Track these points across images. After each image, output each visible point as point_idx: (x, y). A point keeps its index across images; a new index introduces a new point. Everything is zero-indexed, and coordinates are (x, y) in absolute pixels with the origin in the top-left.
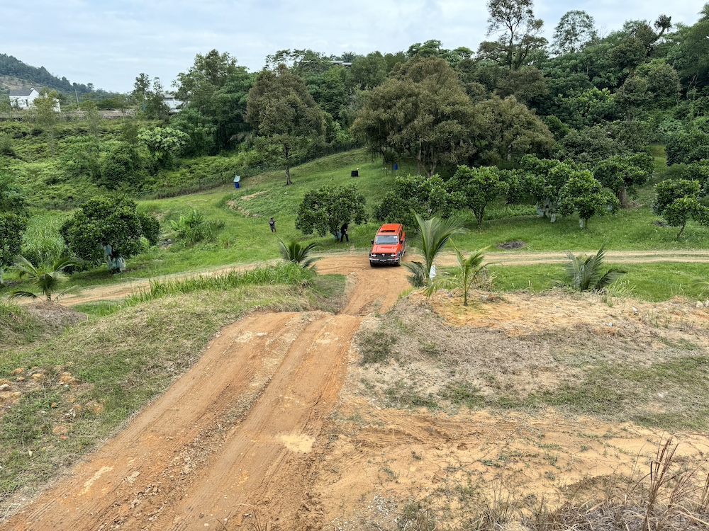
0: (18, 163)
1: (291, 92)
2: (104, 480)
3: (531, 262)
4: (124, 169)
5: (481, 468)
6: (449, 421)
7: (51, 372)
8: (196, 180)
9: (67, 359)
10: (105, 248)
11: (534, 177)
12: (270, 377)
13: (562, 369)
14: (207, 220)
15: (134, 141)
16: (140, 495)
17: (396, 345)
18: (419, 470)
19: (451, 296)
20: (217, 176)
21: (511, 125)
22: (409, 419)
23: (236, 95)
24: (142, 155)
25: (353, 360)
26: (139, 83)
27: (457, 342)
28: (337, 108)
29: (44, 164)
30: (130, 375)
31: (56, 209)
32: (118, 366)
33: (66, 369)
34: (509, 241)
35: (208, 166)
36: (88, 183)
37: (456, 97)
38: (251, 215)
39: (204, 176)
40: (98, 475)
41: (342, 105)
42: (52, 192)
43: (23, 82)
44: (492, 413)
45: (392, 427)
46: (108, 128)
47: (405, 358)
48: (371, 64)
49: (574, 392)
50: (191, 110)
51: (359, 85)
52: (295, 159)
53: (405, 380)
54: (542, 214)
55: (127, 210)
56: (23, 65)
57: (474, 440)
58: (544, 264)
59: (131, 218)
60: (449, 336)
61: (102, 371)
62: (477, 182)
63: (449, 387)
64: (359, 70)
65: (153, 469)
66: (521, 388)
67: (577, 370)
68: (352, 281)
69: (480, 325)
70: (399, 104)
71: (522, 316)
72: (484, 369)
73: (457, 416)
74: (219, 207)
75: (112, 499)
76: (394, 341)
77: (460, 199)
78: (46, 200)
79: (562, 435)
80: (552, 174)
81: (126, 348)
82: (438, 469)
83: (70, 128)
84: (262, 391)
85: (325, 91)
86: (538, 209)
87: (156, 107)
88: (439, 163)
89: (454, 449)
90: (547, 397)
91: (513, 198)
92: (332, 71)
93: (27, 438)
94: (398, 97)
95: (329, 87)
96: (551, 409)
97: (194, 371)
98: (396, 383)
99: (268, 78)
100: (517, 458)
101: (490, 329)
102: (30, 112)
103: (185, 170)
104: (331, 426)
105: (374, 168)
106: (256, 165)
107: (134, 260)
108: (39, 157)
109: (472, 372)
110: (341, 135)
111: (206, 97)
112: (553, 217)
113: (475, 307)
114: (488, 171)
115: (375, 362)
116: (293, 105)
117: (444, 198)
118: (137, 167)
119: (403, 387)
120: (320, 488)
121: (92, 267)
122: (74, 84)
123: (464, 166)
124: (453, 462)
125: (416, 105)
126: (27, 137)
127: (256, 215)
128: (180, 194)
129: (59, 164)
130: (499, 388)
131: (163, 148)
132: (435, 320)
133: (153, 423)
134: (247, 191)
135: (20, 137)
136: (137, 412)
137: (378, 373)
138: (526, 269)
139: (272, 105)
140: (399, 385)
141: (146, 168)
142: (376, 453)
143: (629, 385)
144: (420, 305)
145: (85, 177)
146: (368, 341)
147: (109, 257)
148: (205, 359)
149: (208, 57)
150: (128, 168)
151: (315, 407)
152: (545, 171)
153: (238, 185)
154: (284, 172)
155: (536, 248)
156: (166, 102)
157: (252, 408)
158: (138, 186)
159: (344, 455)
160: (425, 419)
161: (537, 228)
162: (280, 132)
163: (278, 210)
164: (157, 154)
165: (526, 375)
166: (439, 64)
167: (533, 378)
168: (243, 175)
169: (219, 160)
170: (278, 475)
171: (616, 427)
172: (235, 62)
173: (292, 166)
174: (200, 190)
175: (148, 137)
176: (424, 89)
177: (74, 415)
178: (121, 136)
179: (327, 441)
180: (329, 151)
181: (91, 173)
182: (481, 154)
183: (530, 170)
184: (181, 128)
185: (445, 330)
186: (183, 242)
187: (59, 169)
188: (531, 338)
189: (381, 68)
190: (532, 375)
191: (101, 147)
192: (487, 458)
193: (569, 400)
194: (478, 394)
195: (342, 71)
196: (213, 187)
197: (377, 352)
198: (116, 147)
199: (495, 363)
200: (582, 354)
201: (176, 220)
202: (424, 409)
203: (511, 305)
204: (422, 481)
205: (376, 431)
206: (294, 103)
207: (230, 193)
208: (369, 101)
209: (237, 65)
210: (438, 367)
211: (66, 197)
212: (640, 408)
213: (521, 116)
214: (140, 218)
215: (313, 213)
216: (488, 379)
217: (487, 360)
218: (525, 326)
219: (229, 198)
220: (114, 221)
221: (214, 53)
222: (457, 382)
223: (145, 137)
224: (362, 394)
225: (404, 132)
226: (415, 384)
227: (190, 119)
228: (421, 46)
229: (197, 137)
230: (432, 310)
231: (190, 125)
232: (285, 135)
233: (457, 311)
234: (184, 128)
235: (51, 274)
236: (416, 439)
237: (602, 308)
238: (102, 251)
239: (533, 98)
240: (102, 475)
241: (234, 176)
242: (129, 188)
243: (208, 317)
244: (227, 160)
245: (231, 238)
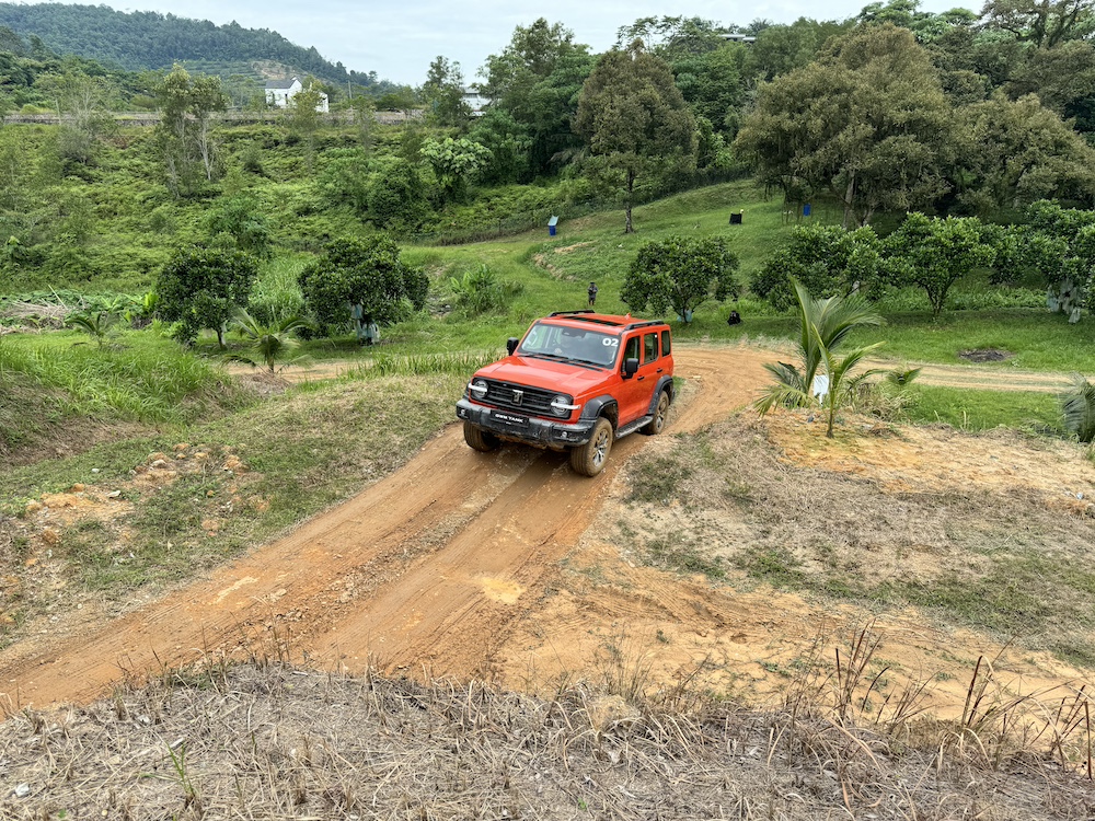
0: (264, 183)
1: (647, 86)
2: (244, 592)
3: (1012, 387)
4: (398, 199)
5: (757, 673)
6: (733, 600)
7: (216, 453)
8: (495, 221)
9: (240, 439)
10: (353, 308)
11: (1047, 241)
12: (492, 499)
13: (955, 552)
14: (500, 280)
15: (417, 158)
16: (279, 617)
17: (688, 481)
18: (658, 657)
19: (811, 420)
20: (525, 215)
21: (1022, 147)
22: (672, 587)
23: (566, 90)
24: (424, 179)
25: (616, 493)
26: (434, 71)
27: (788, 488)
28: (723, 111)
29: (297, 187)
30: (312, 471)
31: (306, 250)
32: (302, 457)
33: (235, 452)
34: (982, 348)
35: (515, 199)
36: (351, 217)
37: (920, 94)
38: (564, 277)
39: (507, 215)
40: (237, 585)
41: (731, 106)
42: (303, 226)
43: (287, 70)
44: (808, 600)
45: (642, 592)
46: (384, 137)
47: (696, 501)
48: (789, 38)
49: (964, 591)
50: (499, 112)
51: (763, 75)
52: (645, 193)
53: (686, 533)
54: (1056, 308)
55: (384, 257)
56: (289, 44)
57: (762, 632)
58: (1034, 392)
59: (390, 269)
60: (779, 479)
61: (278, 460)
62: (937, 243)
63: (751, 553)
64: (767, 49)
65: (305, 590)
66: (872, 571)
67: (982, 558)
68: (692, 389)
69: (839, 468)
70: (816, 104)
71: (919, 464)
72: (821, 535)
73: (750, 596)
74: (522, 263)
75: (246, 615)
76: (686, 474)
77: (902, 270)
78: (296, 237)
79: (913, 650)
80: (1082, 236)
81: (318, 436)
82: (689, 660)
83: (335, 136)
84: (476, 515)
85: (706, 83)
86: (1050, 297)
87: (451, 108)
88: (880, 208)
89: (725, 639)
90: (913, 591)
91: (1004, 272)
92: (722, 51)
93: (170, 528)
94: (817, 94)
95: (714, 77)
96: (913, 611)
97: (398, 478)
98: (669, 534)
99: (614, 63)
100: (822, 670)
101: (854, 477)
102: (288, 113)
103: (481, 205)
104: (553, 576)
105: (772, 210)
106: (585, 200)
107: (395, 329)
108: (292, 177)
109: (798, 538)
110: (725, 155)
111: (522, 92)
112: (1076, 314)
113: (846, 442)
114: (960, 225)
115: (648, 500)
116: (648, 105)
117: (874, 266)
118: (417, 197)
119: (679, 542)
120: (508, 653)
121: (338, 334)
122: (352, 72)
123: (918, 215)
124: (716, 656)
125: (845, 106)
126: (280, 147)
127: (571, 277)
128: (471, 240)
129: (314, 187)
130: (834, 566)
131: (454, 169)
132: (764, 453)
133: (325, 534)
134: (564, 241)
135: (270, 147)
136: (308, 518)
137: (649, 516)
138: (998, 397)
139: (614, 106)
140: (674, 538)
141: (430, 199)
142: (604, 622)
143: (1067, 595)
144: (751, 428)
145: (347, 207)
146: (647, 470)
147: (359, 322)
148: (414, 464)
149: (532, 31)
150: (404, 198)
151: (542, 548)
152: (1069, 231)
153: (553, 231)
154: (625, 212)
155: (1030, 365)
156: (466, 100)
157: (455, 536)
158: (416, 224)
159: (559, 616)
160: (696, 591)
161: (1040, 330)
162: (622, 149)
163: (604, 272)
164: (445, 178)
165: (888, 553)
166: (898, 38)
167: (898, 558)
168: (563, 215)
169: (531, 191)
170: (460, 625)
171: (1016, 655)
172: (571, 37)
173: (640, 203)
174: (500, 235)
175: (435, 152)
176: (863, 81)
177: (231, 510)
178: (400, 149)
179: (541, 594)
180: (700, 181)
181: (355, 202)
182: (959, 196)
183: (1041, 227)
184: (482, 139)
185: (776, 469)
186: (464, 310)
187: (315, 194)
188: (920, 499)
189: (804, 45)
190: (899, 554)
191: (371, 164)
192: (773, 661)
193: (948, 601)
194: (796, 569)
195: (740, 51)
196: (517, 233)
197: (654, 487)
198: (390, 166)
199: (842, 528)
200: (1002, 535)
201: (459, 278)
202: (700, 578)
203: (908, 445)
204: (659, 672)
205: (616, 593)
206: (649, 103)
207: (540, 242)
208: (766, 100)
209: (573, 43)
210: (745, 522)
211: (320, 234)
212: (1075, 634)
213: (1045, 131)
214: (404, 270)
215: (647, 277)
216: (821, 549)
217: (829, 521)
218: (917, 479)
219: (536, 250)
220: (367, 271)
221: (541, 24)
222: (767, 548)
223: (430, 152)
224: (614, 541)
225: (819, 152)
226: (699, 539)
227: (497, 126)
228: (883, 7)
229: (504, 154)
230: (766, 436)
231: (495, 135)
232: (630, 154)
233: (812, 444)
234: (487, 140)
235: (276, 336)
236: (671, 614)
237: (1078, 469)
238: (348, 312)
239: (1076, 100)
240: (242, 586)
241: (549, 217)
242: (403, 227)
243: (434, 408)
244: (543, 191)
245: (529, 309)
